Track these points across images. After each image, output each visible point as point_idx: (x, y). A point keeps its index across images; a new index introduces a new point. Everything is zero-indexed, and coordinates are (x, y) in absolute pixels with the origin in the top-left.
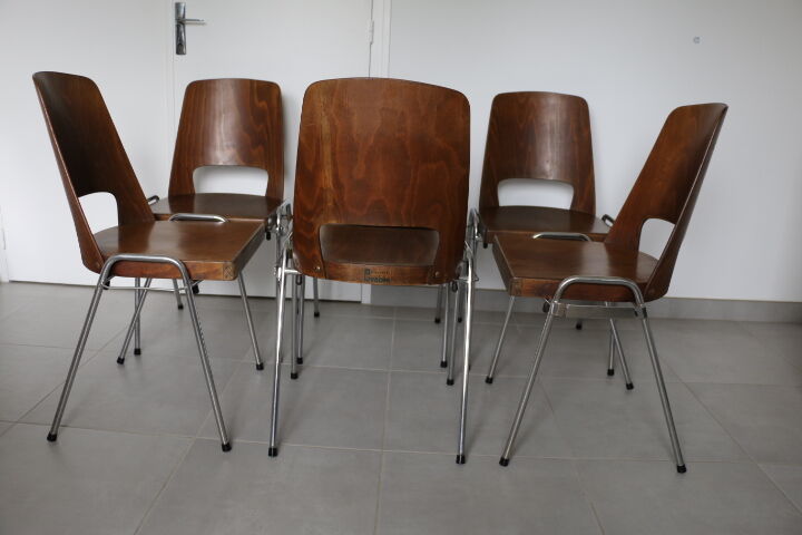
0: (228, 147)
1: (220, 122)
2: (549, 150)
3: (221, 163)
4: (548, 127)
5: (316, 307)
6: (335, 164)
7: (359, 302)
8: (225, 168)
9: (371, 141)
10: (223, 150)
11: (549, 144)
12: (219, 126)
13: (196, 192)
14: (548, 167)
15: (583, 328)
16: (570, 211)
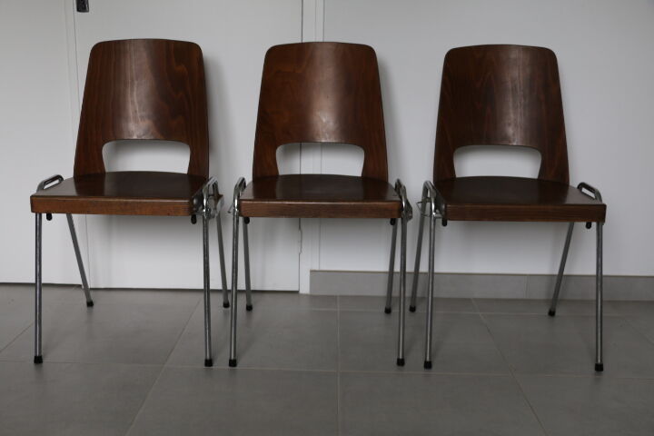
0: (142, 117)
1: (132, 90)
2: (511, 111)
3: (135, 137)
4: (510, 86)
5: (248, 299)
7: (297, 292)
8: (140, 143)
10: (136, 121)
11: (511, 104)
12: (132, 95)
13: (107, 170)
14: (510, 131)
15: (557, 314)
16: (539, 180)
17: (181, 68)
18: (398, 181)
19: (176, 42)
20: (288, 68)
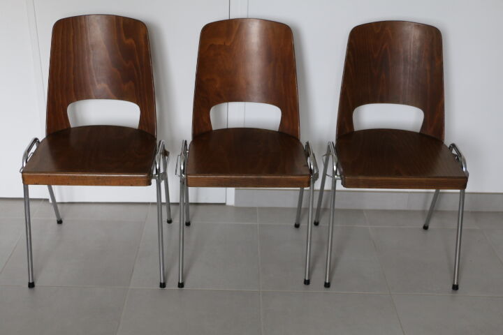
0: (98, 81)
1: (89, 59)
7: (224, 204)
15: (430, 227)
16: (420, 134)
17: (130, 41)
18: (308, 143)
19: (125, 19)
20: (219, 42)
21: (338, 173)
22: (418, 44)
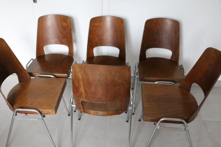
6: (84, 87)
9: (96, 82)
16: (170, 60)
17: (65, 24)
19: (63, 16)
20: (97, 24)
21: (138, 75)
22: (171, 27)
